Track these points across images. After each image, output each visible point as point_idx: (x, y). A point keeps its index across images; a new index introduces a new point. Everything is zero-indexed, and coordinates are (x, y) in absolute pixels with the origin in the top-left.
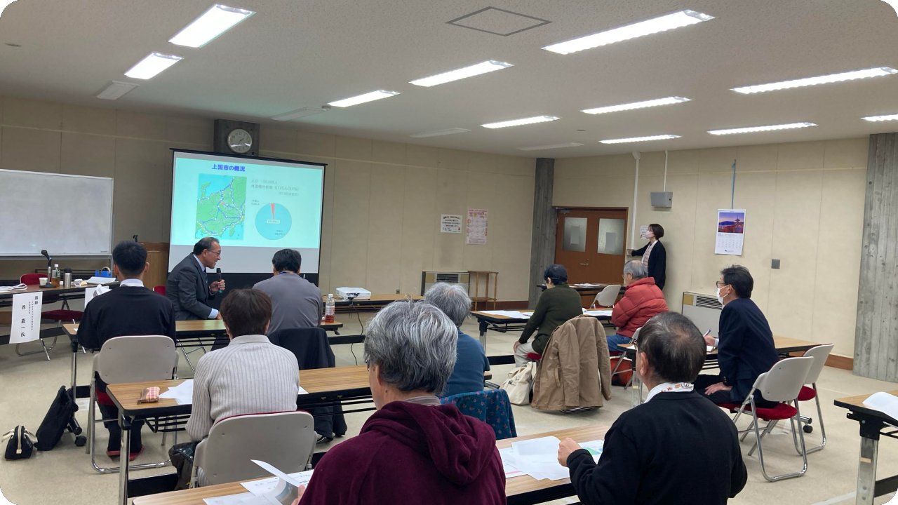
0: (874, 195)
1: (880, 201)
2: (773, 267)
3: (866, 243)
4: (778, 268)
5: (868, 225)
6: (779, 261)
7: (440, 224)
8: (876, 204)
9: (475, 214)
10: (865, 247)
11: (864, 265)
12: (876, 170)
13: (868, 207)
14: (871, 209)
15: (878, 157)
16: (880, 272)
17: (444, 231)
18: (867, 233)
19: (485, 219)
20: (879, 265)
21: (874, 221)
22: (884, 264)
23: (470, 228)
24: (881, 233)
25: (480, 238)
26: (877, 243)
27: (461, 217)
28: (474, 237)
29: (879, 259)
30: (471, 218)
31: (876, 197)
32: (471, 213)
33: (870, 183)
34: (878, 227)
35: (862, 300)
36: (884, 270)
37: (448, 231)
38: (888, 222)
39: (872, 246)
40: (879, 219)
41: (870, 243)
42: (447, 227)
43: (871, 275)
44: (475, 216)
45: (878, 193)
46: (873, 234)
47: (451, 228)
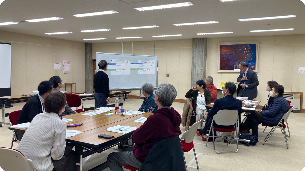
0: (194, 55)
1: (196, 56)
2: (167, 76)
3: (193, 68)
4: (168, 76)
5: (193, 63)
6: (169, 74)
7: (53, 67)
8: (195, 57)
9: (66, 62)
10: (192, 69)
11: (192, 75)
12: (195, 48)
13: (193, 58)
14: (194, 59)
15: (195, 44)
16: (196, 76)
17: (55, 69)
18: (193, 65)
19: (70, 64)
20: (196, 74)
21: (194, 62)
22: (197, 74)
23: (64, 68)
24: (196, 65)
25: (68, 71)
26: (195, 68)
27: (61, 63)
28: (66, 71)
29: (196, 72)
30: (64, 64)
31: (195, 56)
32: (65, 62)
33: (193, 52)
34: (195, 64)
35: (192, 84)
36: (197, 75)
37: (56, 69)
38: (198, 62)
39: (194, 69)
40: (196, 61)
41: (194, 68)
42: (56, 67)
43: (194, 77)
44: (66, 63)
45: (195, 54)
46: (194, 66)
47: (58, 68)
